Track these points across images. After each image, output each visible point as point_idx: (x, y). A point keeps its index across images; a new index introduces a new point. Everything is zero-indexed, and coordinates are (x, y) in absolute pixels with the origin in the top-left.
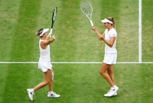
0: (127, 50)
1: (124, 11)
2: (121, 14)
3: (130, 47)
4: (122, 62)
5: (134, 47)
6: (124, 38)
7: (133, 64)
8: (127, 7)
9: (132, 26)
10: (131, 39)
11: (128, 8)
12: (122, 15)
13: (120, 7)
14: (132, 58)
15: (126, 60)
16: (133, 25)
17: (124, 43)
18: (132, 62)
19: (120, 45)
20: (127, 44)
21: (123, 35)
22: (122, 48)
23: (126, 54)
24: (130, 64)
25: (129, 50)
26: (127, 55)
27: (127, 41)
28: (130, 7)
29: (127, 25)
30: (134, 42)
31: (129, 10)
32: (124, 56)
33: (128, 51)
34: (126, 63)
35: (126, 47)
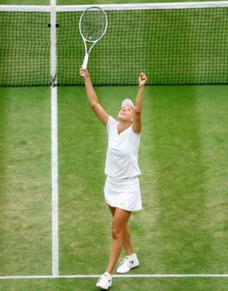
0: (24, 246)
1: (16, 152)
2: (8, 159)
3: (30, 239)
4: (13, 275)
5: (41, 240)
6: (15, 218)
7: (39, 279)
8: (23, 143)
9: (36, 188)
10: (34, 220)
11: (25, 146)
12: (12, 162)
13: (5, 142)
14: (36, 265)
15: (21, 270)
16: (37, 185)
17: (17, 230)
18: (35, 275)
19: (7, 234)
20: (22, 233)
21: (13, 210)
22: (13, 242)
23: (20, 256)
24: (31, 279)
25: (28, 245)
26: (23, 258)
27: (24, 225)
28: (30, 142)
29: (24, 187)
30: (41, 225)
31: (28, 149)
32: (17, 260)
33: (26, 249)
34: (22, 277)
35: (22, 240)
